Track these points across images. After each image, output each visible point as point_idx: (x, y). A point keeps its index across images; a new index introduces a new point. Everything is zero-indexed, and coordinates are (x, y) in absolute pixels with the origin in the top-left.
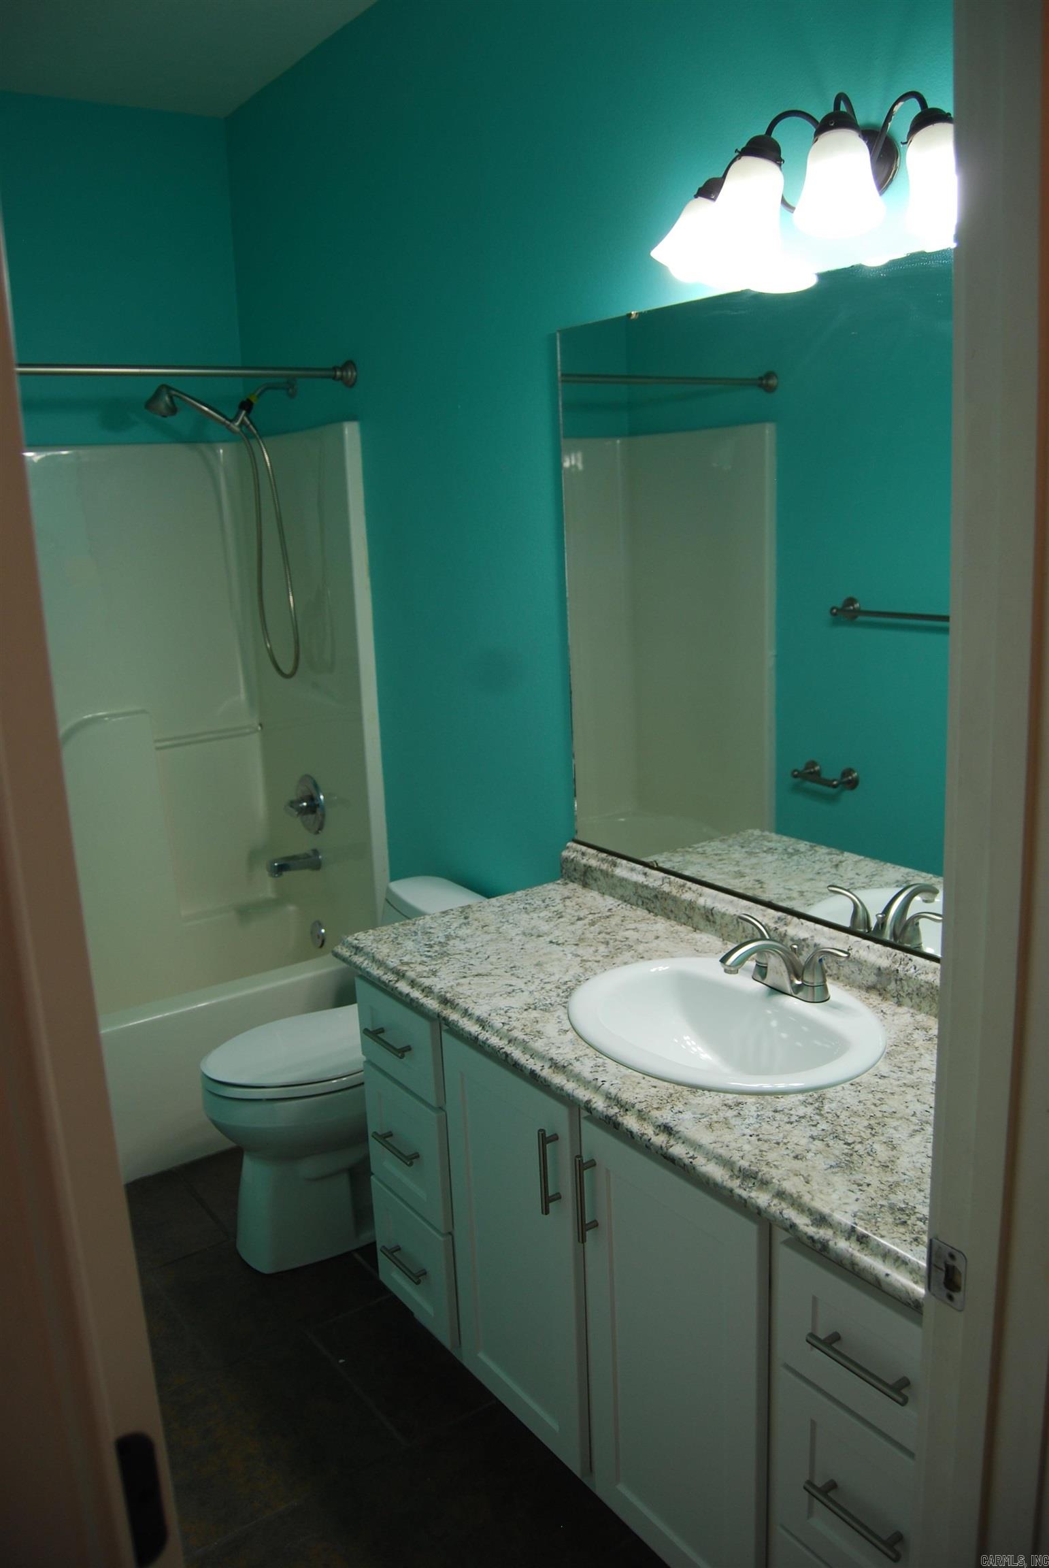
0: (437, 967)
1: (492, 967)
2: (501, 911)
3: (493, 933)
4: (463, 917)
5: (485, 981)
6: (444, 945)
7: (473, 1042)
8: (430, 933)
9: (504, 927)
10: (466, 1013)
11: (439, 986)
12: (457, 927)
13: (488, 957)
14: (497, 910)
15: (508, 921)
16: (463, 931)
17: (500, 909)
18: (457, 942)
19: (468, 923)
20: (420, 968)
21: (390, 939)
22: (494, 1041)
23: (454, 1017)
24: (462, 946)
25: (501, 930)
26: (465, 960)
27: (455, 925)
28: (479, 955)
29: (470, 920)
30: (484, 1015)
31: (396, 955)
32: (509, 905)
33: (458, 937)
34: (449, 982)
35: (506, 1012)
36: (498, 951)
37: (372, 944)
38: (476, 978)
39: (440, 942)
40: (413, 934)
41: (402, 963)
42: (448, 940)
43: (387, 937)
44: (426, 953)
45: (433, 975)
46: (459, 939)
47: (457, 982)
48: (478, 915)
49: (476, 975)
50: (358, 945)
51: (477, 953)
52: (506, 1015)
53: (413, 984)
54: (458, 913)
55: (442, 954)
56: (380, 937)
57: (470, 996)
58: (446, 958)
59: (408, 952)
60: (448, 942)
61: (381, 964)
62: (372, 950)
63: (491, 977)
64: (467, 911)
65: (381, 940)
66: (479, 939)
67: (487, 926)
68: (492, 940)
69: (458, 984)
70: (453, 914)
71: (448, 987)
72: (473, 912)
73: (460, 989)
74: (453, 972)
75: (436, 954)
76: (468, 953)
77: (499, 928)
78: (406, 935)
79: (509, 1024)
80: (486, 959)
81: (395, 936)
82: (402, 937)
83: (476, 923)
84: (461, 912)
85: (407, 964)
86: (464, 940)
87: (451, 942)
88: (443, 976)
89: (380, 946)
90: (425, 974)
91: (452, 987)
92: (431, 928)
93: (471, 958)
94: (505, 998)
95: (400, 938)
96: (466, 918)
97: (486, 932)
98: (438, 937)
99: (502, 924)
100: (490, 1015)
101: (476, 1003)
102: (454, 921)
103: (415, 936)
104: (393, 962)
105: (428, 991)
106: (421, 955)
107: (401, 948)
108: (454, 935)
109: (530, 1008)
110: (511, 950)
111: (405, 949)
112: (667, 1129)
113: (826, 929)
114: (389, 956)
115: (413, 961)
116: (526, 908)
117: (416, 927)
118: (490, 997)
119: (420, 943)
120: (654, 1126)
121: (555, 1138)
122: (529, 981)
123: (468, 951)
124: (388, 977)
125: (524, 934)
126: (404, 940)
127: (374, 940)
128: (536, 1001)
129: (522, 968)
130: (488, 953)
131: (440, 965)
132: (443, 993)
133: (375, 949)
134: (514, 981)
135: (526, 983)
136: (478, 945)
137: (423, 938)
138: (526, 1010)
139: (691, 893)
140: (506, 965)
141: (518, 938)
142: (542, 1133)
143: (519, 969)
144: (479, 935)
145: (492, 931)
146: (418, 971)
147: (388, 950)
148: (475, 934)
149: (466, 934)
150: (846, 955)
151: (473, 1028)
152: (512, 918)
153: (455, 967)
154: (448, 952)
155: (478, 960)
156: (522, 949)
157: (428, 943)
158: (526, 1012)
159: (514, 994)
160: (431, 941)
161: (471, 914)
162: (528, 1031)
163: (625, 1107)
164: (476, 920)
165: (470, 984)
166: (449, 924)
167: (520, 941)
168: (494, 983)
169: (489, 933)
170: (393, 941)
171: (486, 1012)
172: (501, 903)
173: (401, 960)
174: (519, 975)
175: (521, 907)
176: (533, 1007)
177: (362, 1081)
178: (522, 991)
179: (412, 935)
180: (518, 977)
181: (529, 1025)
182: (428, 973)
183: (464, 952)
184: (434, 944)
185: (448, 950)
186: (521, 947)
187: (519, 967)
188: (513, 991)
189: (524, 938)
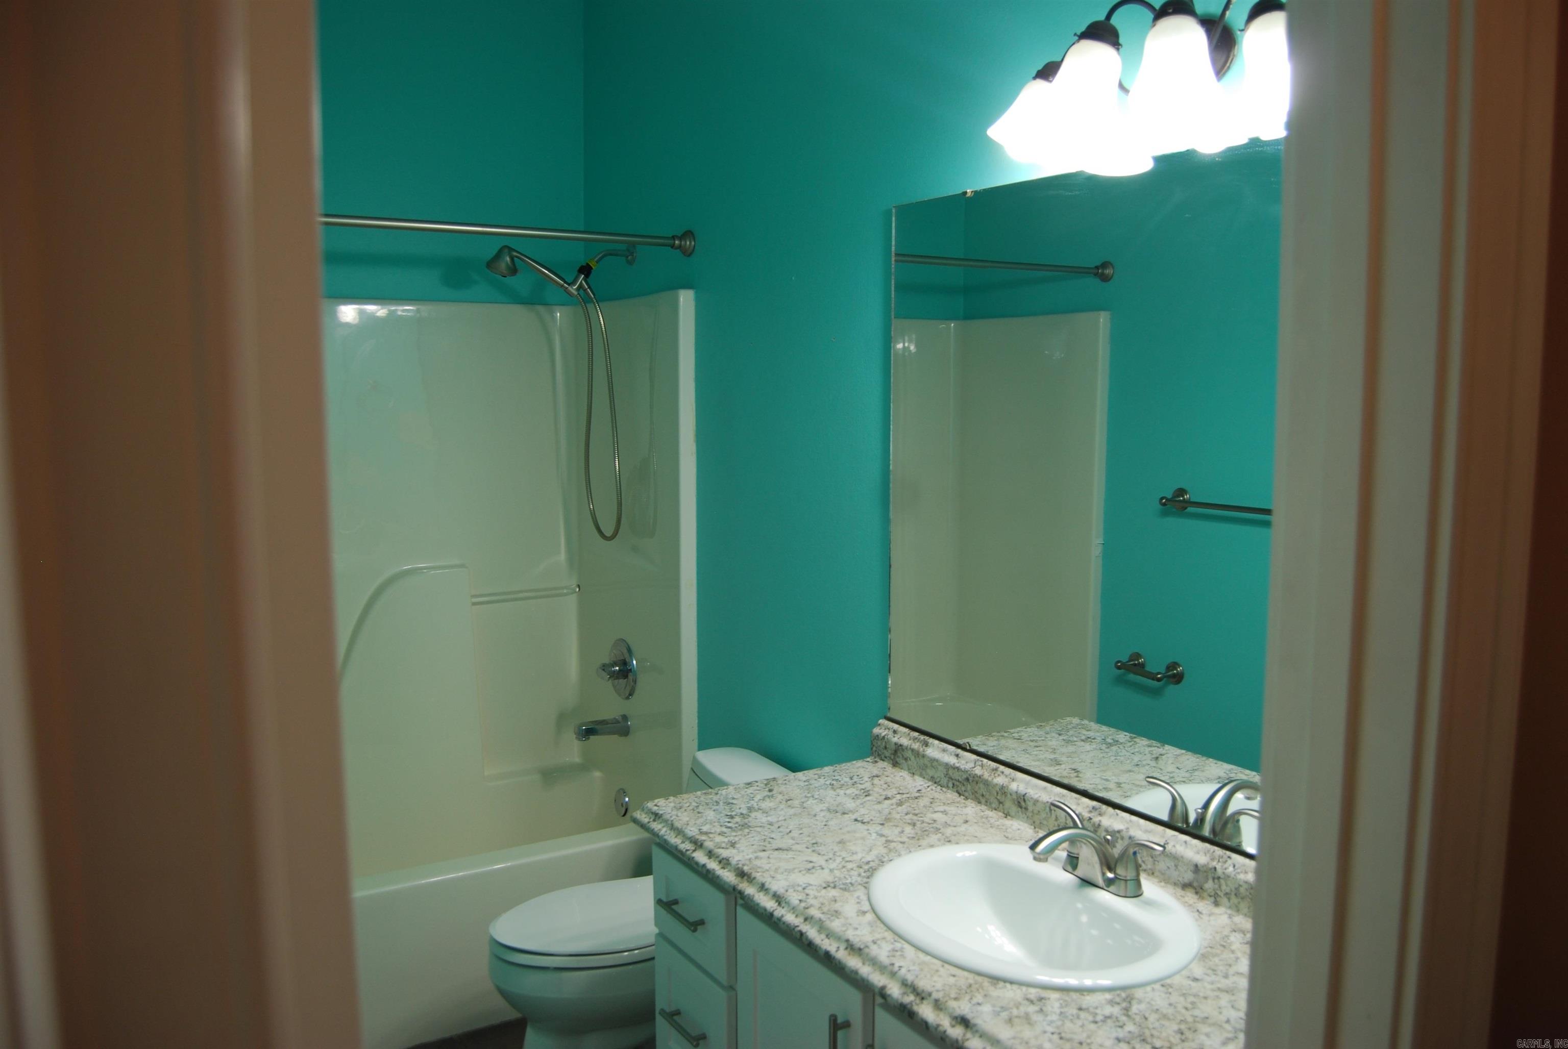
0: (737, 839)
1: (794, 842)
2: (807, 785)
3: (797, 807)
4: (767, 789)
5: (785, 856)
6: (746, 817)
7: (768, 918)
8: (732, 803)
9: (809, 802)
10: (762, 888)
11: (737, 858)
12: (760, 800)
13: (790, 832)
14: (802, 784)
15: (813, 797)
16: (766, 803)
17: (806, 783)
18: (758, 814)
19: (772, 796)
20: (719, 839)
21: (691, 808)
22: (790, 918)
23: (750, 890)
24: (764, 819)
25: (805, 805)
26: (766, 833)
27: (759, 797)
28: (781, 829)
29: (774, 792)
30: (781, 891)
31: (695, 824)
32: (816, 780)
33: (760, 809)
34: (748, 855)
35: (804, 889)
36: (801, 826)
37: (672, 811)
38: (776, 852)
39: (742, 814)
40: (715, 804)
41: (701, 832)
42: (750, 812)
43: (688, 805)
44: (726, 824)
45: (732, 846)
46: (761, 811)
47: (755, 855)
48: (783, 788)
49: (777, 850)
50: (657, 812)
51: (779, 827)
52: (804, 892)
53: (710, 854)
54: (762, 785)
55: (742, 826)
56: (681, 805)
57: (768, 871)
58: (747, 830)
59: (707, 821)
60: (750, 814)
61: (679, 832)
62: (671, 817)
63: (791, 853)
64: (772, 783)
65: (681, 808)
66: (782, 812)
67: (791, 800)
68: (795, 815)
69: (757, 858)
70: (757, 786)
71: (746, 860)
72: (778, 784)
73: (758, 863)
74: (753, 845)
75: (737, 825)
76: (769, 826)
77: (803, 803)
78: (707, 804)
79: (805, 901)
80: (787, 834)
81: (696, 805)
82: (703, 805)
83: (780, 797)
84: (766, 785)
85: (706, 833)
86: (767, 813)
87: (753, 815)
88: (742, 849)
89: (679, 814)
90: (724, 845)
91: (750, 859)
92: (733, 798)
93: (773, 831)
94: (804, 875)
95: (701, 807)
96: (770, 791)
97: (789, 806)
98: (740, 808)
99: (807, 799)
100: (787, 891)
101: (773, 877)
102: (758, 793)
103: (717, 805)
104: (692, 831)
105: (725, 863)
106: (721, 826)
107: (702, 817)
108: (756, 807)
109: (829, 886)
110: (814, 826)
111: (705, 818)
112: (964, 1022)
113: (1142, 821)
114: (688, 824)
115: (712, 831)
116: (833, 785)
117: (718, 796)
118: (789, 872)
119: (721, 813)
120: (950, 1016)
121: (847, 1025)
122: (830, 859)
123: (770, 825)
124: (686, 846)
125: (829, 810)
126: (704, 810)
127: (675, 807)
128: (836, 879)
129: (824, 845)
130: (791, 827)
131: (740, 837)
132: (740, 866)
133: (674, 817)
134: (814, 858)
135: (827, 861)
136: (780, 819)
137: (725, 809)
138: (825, 888)
139: (1003, 778)
140: (808, 841)
141: (822, 814)
142: (833, 1020)
143: (821, 846)
144: (782, 809)
145: (797, 806)
146: (716, 841)
147: (687, 819)
148: (777, 807)
149: (770, 807)
150: (1161, 849)
151: (768, 904)
152: (818, 793)
153: (755, 840)
154: (749, 824)
155: (779, 834)
156: (825, 825)
157: (729, 814)
158: (824, 891)
159: (813, 871)
160: (733, 811)
161: (776, 787)
162: (825, 909)
163: (922, 996)
164: (780, 793)
165: (769, 857)
166: (752, 796)
167: (824, 817)
168: (794, 858)
169: (793, 808)
170: (693, 810)
171: (783, 888)
172: (807, 778)
173: (700, 829)
174: (820, 851)
175: (828, 783)
176: (832, 885)
177: (653, 956)
178: (823, 869)
179: (713, 805)
180: (819, 854)
181: (827, 903)
182: (727, 844)
183: (766, 825)
184: (736, 815)
185: (749, 822)
186: (824, 823)
187: (821, 844)
188: (813, 867)
189: (828, 814)
